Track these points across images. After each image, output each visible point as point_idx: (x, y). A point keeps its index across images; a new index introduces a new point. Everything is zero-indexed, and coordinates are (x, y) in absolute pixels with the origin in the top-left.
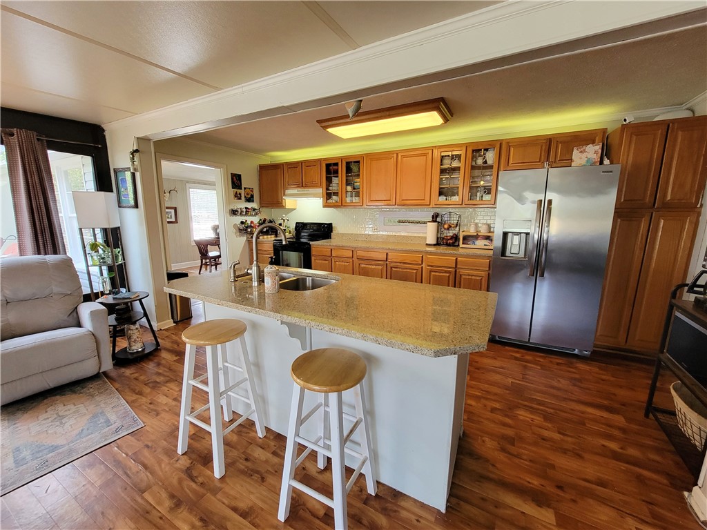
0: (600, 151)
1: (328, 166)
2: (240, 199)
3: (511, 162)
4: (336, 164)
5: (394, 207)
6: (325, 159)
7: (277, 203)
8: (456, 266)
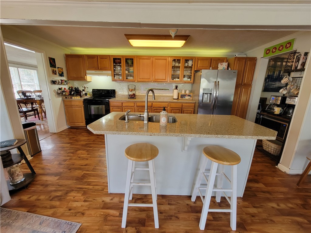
0: (227, 65)
1: (114, 59)
2: (56, 74)
3: (199, 66)
4: (120, 59)
5: (151, 82)
6: (112, 56)
7: (82, 78)
8: (182, 107)
